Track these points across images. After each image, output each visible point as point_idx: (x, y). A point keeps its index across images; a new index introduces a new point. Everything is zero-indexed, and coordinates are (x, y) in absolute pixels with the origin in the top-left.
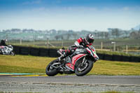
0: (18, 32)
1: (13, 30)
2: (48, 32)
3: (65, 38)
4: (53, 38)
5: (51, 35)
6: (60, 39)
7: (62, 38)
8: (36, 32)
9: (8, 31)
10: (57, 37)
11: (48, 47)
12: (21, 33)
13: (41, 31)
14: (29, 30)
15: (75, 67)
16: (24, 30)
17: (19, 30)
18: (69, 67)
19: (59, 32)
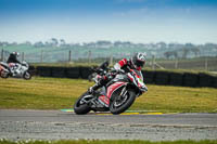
0: (107, 47)
1: (100, 43)
2: (154, 46)
3: (180, 54)
4: (161, 55)
5: (158, 50)
6: (173, 57)
7: (176, 55)
8: (135, 45)
9: (92, 44)
10: (168, 54)
11: (153, 69)
12: (111, 48)
13: (142, 45)
14: (125, 43)
15: (111, 101)
16: (117, 43)
17: (108, 43)
18: (103, 102)
19: (170, 45)
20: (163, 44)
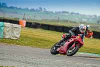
1: (63, 12)
4: (95, 22)
5: (92, 19)
8: (81, 15)
13: (84, 15)
16: (72, 13)
17: (68, 13)
20: (95, 16)
